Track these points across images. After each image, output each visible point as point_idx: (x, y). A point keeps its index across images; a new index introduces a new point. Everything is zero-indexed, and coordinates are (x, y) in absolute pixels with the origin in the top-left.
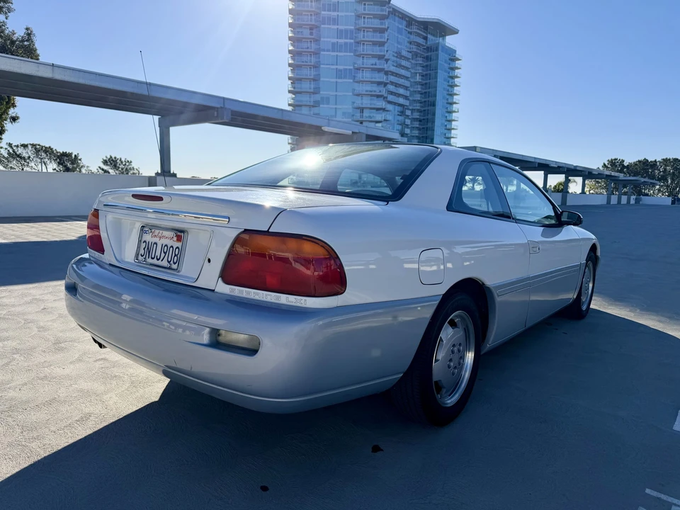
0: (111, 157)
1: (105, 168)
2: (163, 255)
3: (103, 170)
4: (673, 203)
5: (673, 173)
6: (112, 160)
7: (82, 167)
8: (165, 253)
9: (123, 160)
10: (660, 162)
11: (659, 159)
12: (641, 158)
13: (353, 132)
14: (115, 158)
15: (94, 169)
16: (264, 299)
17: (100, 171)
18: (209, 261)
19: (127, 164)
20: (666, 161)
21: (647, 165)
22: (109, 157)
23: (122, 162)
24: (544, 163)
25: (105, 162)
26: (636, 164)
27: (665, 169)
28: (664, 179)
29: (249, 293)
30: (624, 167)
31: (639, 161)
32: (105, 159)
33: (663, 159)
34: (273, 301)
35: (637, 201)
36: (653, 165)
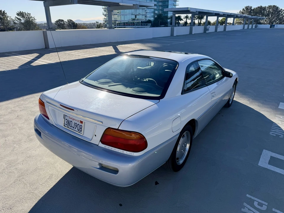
0: (20, 12)
1: (19, 17)
2: (75, 127)
3: (18, 18)
4: (271, 27)
5: (272, 12)
6: (21, 13)
7: (7, 17)
8: (76, 126)
9: (26, 13)
10: (267, 7)
11: (267, 6)
12: (259, 6)
13: (133, 5)
14: (22, 12)
15: (14, 18)
16: (118, 151)
17: (16, 19)
18: (95, 136)
19: (29, 15)
20: (270, 6)
21: (262, 9)
22: (19, 12)
23: (26, 14)
24: (217, 13)
25: (18, 14)
26: (257, 9)
27: (269, 11)
28: (268, 15)
29: (112, 149)
30: (252, 10)
31: (258, 7)
32: (18, 13)
33: (269, 6)
34: (121, 152)
35: (256, 27)
36: (264, 9)
